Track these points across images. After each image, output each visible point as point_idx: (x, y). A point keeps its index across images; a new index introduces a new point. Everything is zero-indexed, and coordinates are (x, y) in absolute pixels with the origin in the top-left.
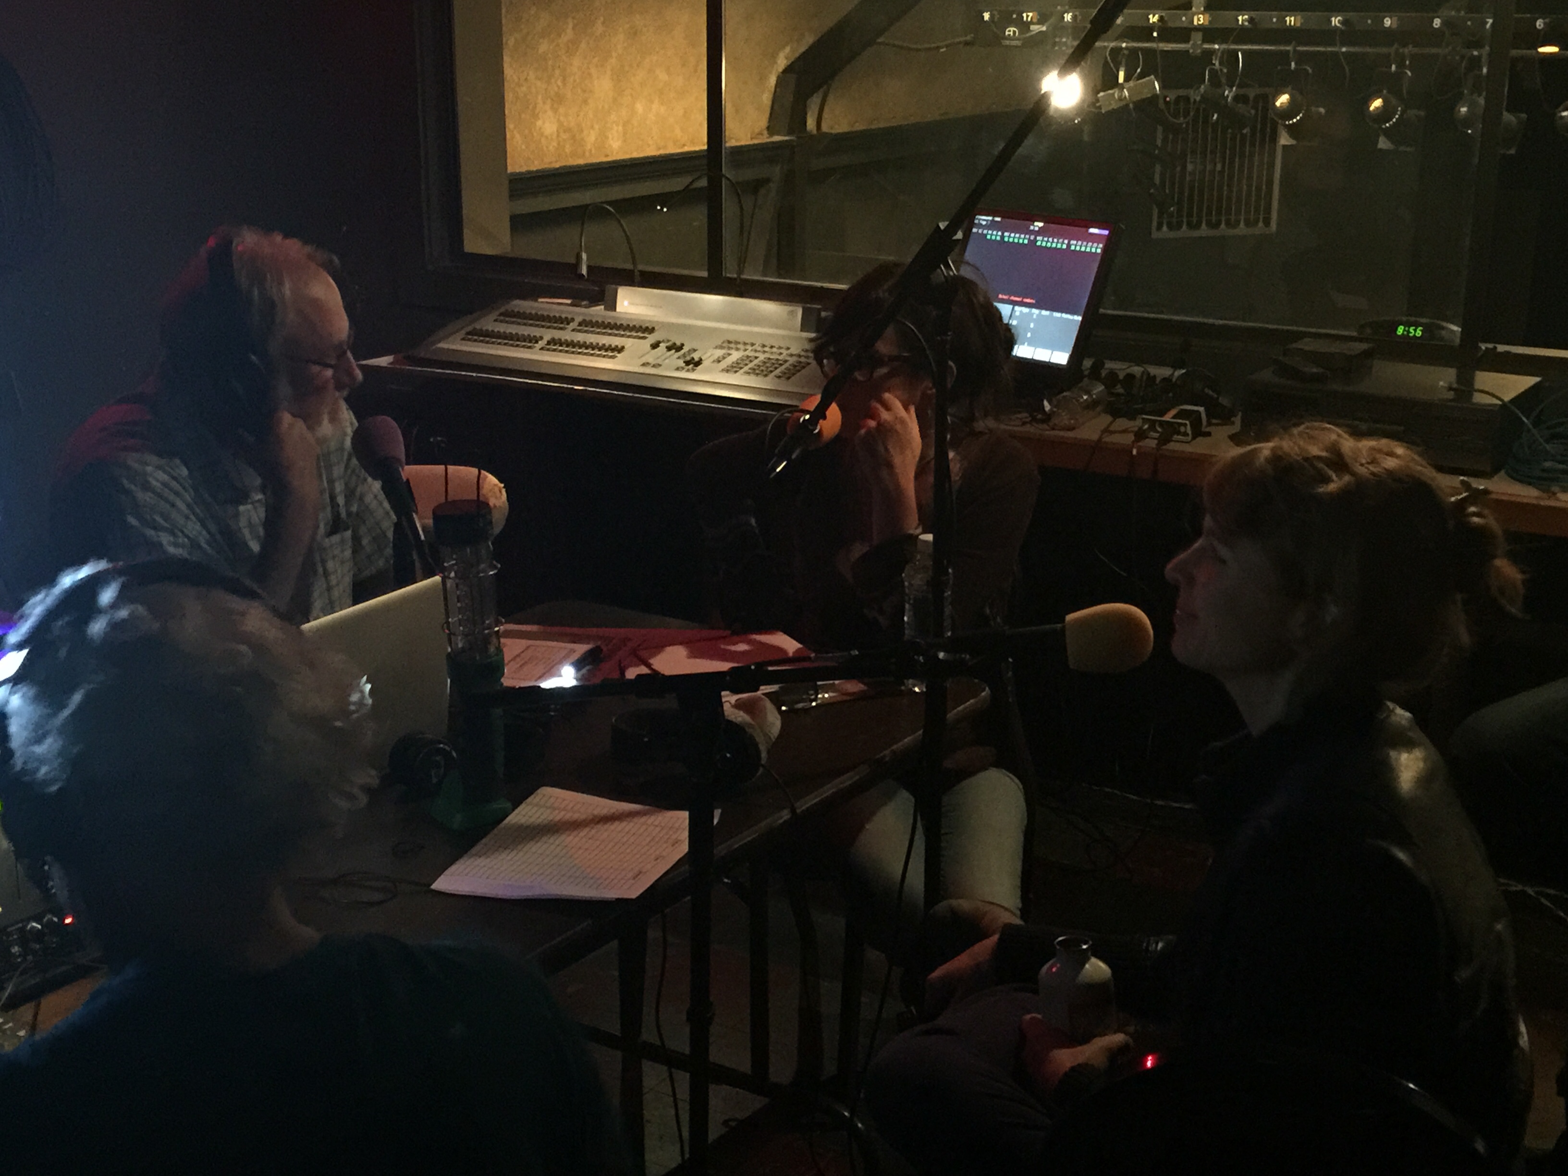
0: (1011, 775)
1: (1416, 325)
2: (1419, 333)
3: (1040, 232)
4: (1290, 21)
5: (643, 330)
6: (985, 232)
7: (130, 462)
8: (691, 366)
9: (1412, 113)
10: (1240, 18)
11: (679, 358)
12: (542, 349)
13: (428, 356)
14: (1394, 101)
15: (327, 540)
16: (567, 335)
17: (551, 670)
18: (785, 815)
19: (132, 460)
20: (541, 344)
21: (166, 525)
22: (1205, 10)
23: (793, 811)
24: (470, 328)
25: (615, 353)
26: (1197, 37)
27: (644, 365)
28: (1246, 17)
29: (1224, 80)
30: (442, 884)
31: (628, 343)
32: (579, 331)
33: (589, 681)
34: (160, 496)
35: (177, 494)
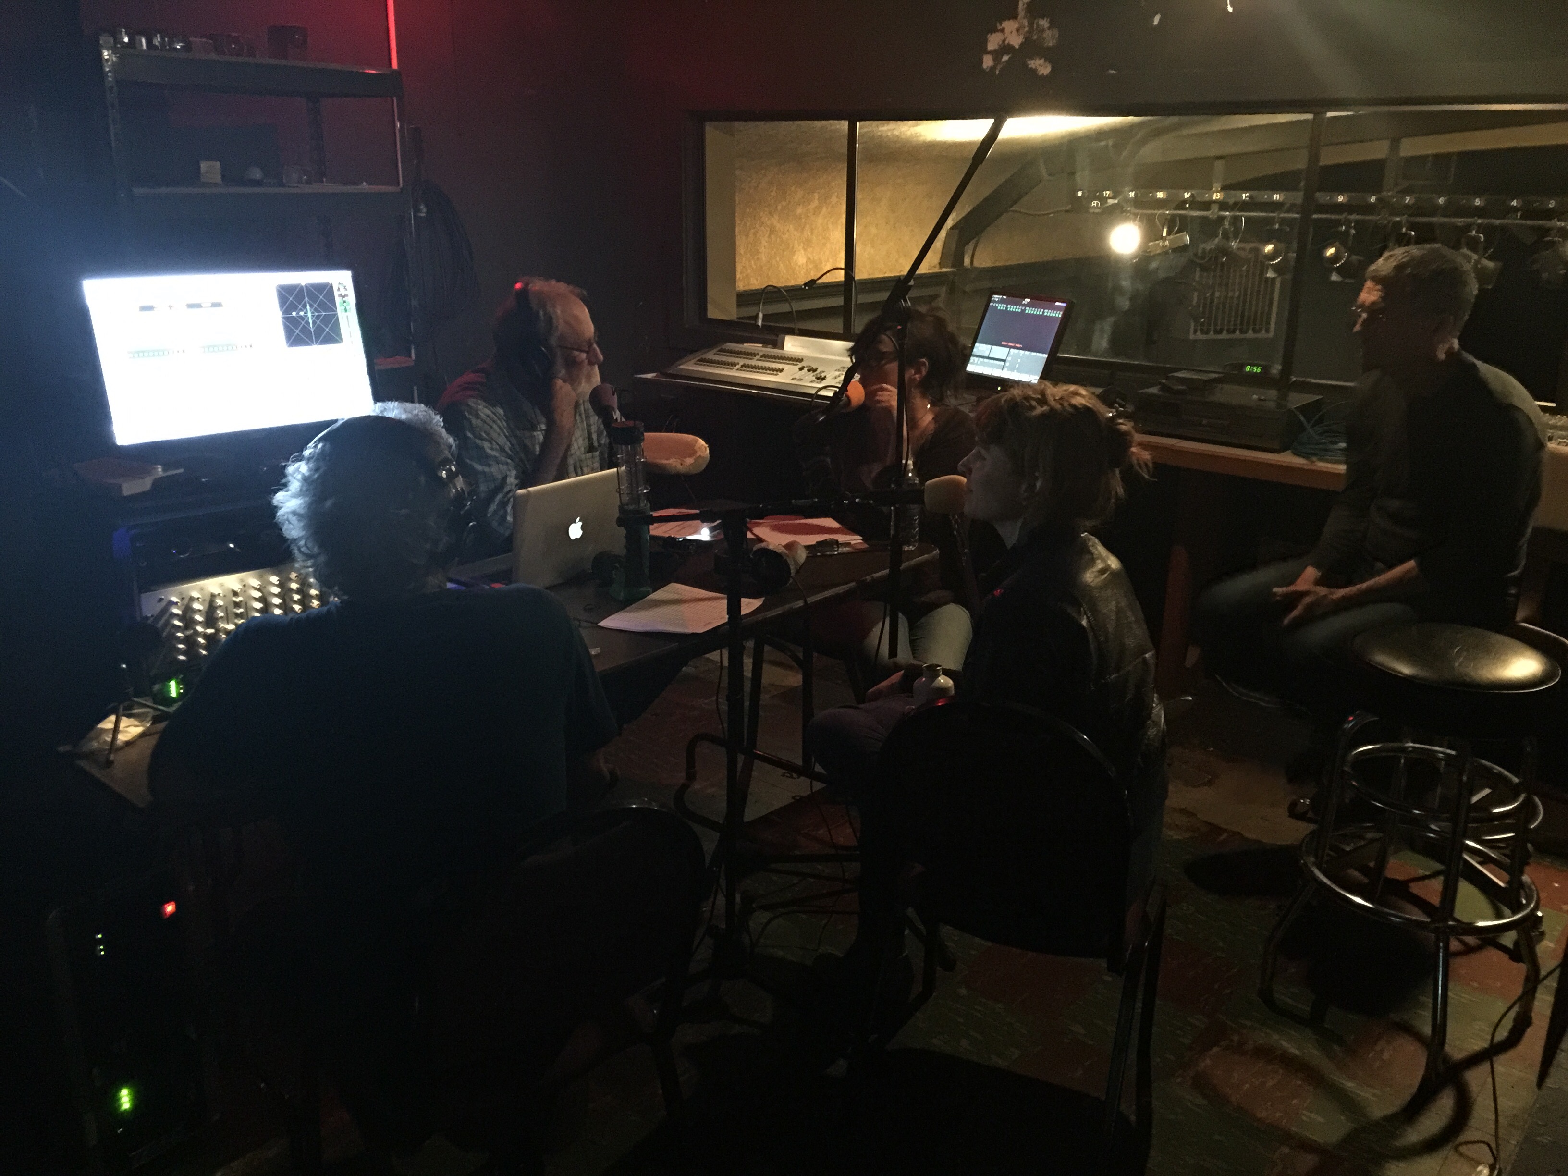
0: (964, 609)
1: (1258, 365)
2: (1259, 370)
3: (1028, 305)
4: (1277, 197)
5: (796, 360)
6: (997, 305)
7: (470, 403)
8: (820, 380)
9: (1354, 258)
10: (1244, 195)
11: (814, 376)
12: (737, 370)
13: (675, 373)
14: (1342, 249)
15: (584, 455)
16: (754, 362)
17: (697, 531)
18: (801, 603)
19: (471, 402)
20: (738, 367)
21: (487, 437)
22: (1221, 189)
23: (805, 602)
24: (698, 358)
25: (778, 373)
26: (1215, 207)
27: (793, 379)
28: (1248, 194)
29: (1231, 235)
30: (602, 624)
31: (786, 367)
32: (760, 360)
33: (716, 537)
34: (485, 422)
35: (494, 422)
